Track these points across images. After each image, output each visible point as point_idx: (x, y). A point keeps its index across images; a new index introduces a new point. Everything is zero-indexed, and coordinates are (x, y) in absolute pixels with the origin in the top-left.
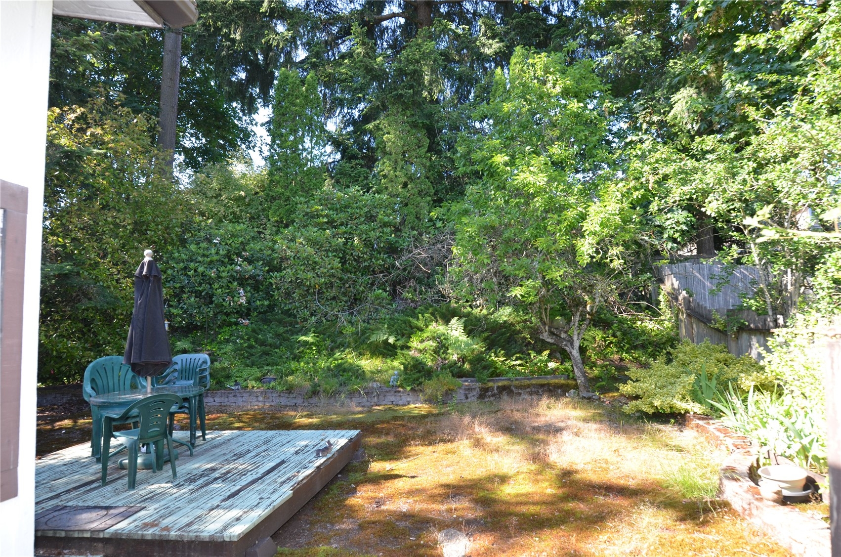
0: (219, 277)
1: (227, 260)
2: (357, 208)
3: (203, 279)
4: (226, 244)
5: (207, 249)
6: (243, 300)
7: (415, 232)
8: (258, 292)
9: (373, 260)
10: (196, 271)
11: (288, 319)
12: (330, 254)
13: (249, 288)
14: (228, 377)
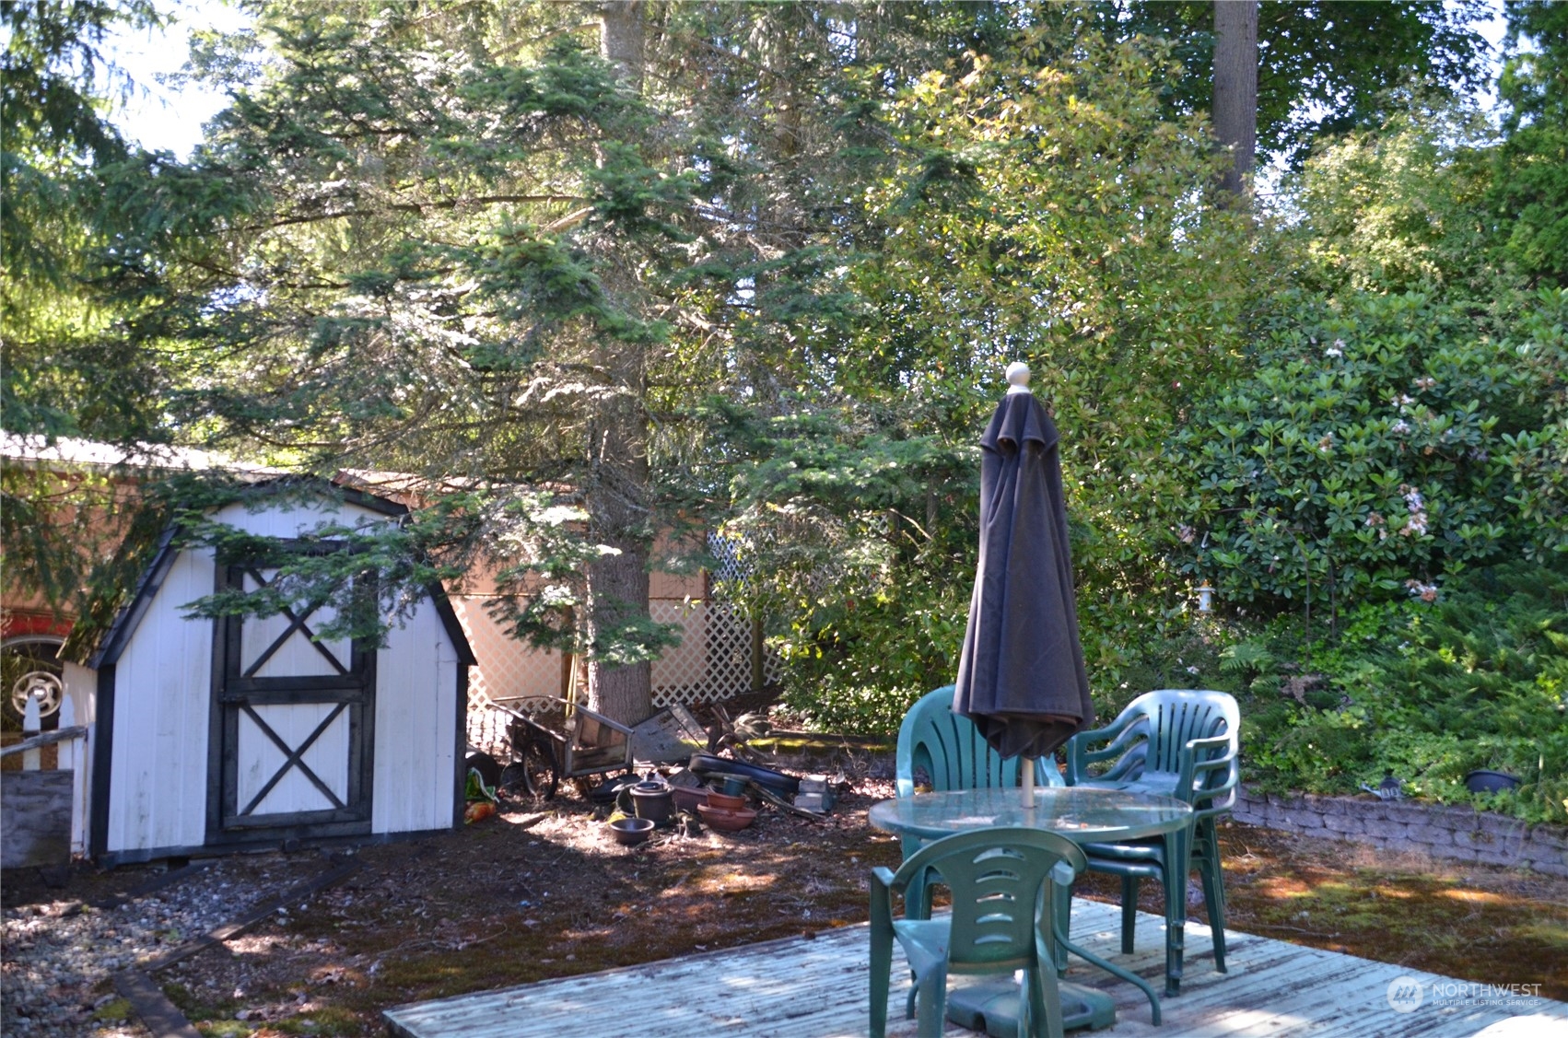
0: (1342, 456)
1: (1367, 403)
3: (1297, 466)
4: (1363, 357)
5: (1313, 376)
6: (1418, 525)
8: (1468, 497)
10: (1277, 443)
13: (1436, 487)
14: (1366, 757)
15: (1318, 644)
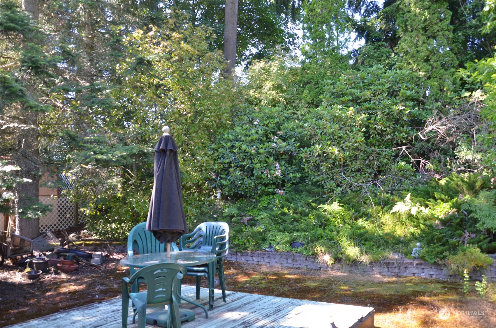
0: (258, 153)
1: (265, 138)
2: (379, 84)
3: (245, 156)
4: (264, 125)
5: (250, 130)
6: (278, 173)
7: (439, 104)
8: (292, 165)
9: (396, 133)
10: (240, 149)
11: (316, 190)
12: (354, 129)
13: (283, 162)
14: (264, 240)
15: (251, 207)
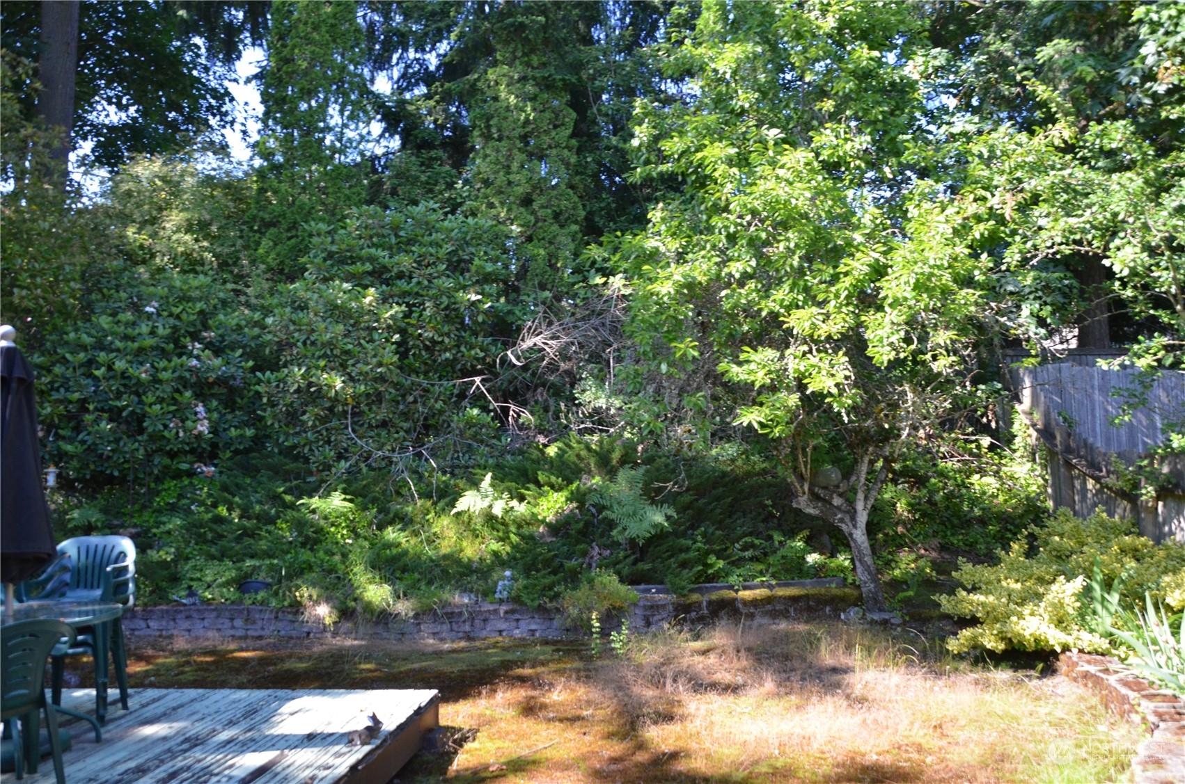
0: (156, 381)
1: (172, 346)
2: (431, 244)
3: (124, 385)
4: (171, 315)
5: (134, 324)
6: (203, 427)
7: (547, 294)
8: (233, 411)
9: (463, 349)
10: (110, 368)
11: (291, 466)
12: (376, 337)
13: (215, 403)
14: (175, 579)
15: (137, 507)
